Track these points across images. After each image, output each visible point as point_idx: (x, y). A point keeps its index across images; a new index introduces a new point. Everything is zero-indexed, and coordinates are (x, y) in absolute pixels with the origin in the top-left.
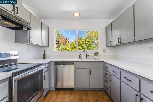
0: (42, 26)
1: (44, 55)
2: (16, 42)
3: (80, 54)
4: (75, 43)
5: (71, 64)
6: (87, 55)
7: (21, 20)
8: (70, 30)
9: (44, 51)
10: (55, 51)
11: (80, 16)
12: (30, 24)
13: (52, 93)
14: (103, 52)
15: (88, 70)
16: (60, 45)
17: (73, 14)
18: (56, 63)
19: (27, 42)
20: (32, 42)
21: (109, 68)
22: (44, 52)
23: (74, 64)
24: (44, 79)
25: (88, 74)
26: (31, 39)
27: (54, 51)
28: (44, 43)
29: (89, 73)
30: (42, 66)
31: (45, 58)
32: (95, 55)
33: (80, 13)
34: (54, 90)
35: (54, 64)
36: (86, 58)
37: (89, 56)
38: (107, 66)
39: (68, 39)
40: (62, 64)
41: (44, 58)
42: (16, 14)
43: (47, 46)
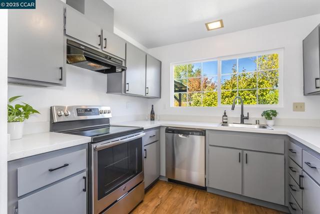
0: (147, 60)
1: (152, 113)
2: (108, 92)
3: (225, 113)
4: (225, 88)
5: (198, 133)
6: (242, 115)
7: (112, 57)
8: (202, 62)
9: (153, 105)
10: (173, 106)
11: (222, 26)
12: (125, 60)
13: (162, 186)
14: (294, 111)
15: (241, 151)
16: (193, 94)
17: (206, 25)
18: (170, 131)
19: (121, 92)
20: (128, 91)
21: (299, 155)
22: (153, 109)
23: (205, 135)
24: (145, 157)
25: (240, 161)
26: (127, 85)
27: (171, 106)
28: (152, 92)
29: (243, 158)
30: (139, 133)
31: (154, 120)
32: (264, 117)
33: (221, 21)
34: (166, 182)
35: (166, 132)
36: (241, 123)
37: (247, 118)
38: (295, 147)
39: (211, 80)
40: (181, 134)
41: (151, 120)
42: (104, 49)
43: (158, 96)
